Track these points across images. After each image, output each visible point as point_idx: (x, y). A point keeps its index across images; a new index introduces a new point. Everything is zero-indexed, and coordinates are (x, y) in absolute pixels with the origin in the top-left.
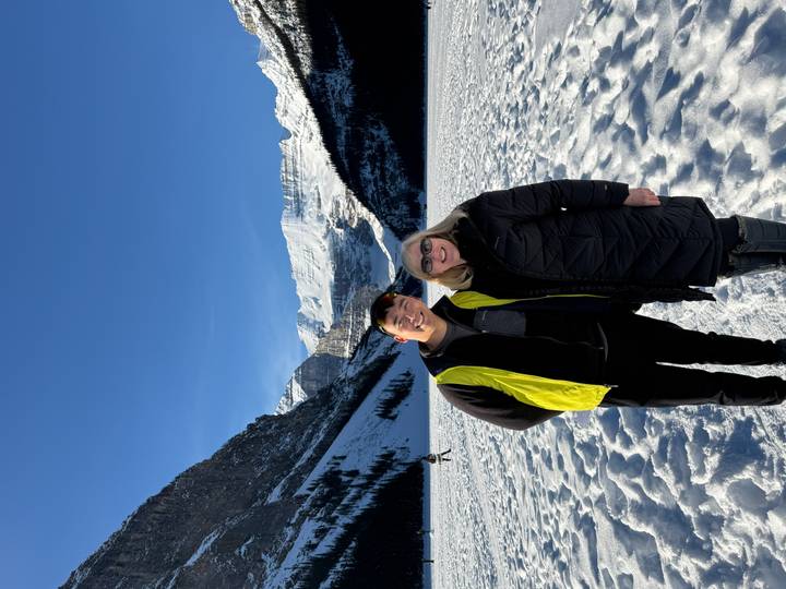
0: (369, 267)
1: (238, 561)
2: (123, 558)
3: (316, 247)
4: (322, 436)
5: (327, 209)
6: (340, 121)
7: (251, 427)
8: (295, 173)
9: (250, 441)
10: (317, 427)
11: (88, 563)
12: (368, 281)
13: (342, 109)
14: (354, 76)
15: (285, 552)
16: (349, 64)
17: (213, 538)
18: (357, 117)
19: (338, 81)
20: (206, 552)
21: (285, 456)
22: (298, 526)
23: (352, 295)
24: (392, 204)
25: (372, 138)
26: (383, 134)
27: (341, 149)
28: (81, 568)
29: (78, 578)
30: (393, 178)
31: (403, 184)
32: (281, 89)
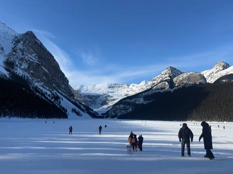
0: (95, 104)
1: (42, 77)
2: (42, 51)
3: (101, 91)
4: (64, 94)
5: (110, 94)
6: (133, 100)
7: (66, 78)
8: (119, 87)
9: (63, 78)
10: (65, 93)
11: (41, 43)
12: (92, 104)
13: (135, 101)
14: (142, 104)
15: (44, 87)
16: (145, 103)
17: (47, 72)
18: (134, 104)
19: (141, 101)
20: (44, 70)
21: (60, 86)
22: (49, 90)
23: (88, 100)
24: (114, 111)
25: (129, 107)
26: (130, 110)
27: (127, 100)
28: (40, 42)
29: (38, 42)
30: (120, 112)
31: (119, 114)
32: (138, 85)
